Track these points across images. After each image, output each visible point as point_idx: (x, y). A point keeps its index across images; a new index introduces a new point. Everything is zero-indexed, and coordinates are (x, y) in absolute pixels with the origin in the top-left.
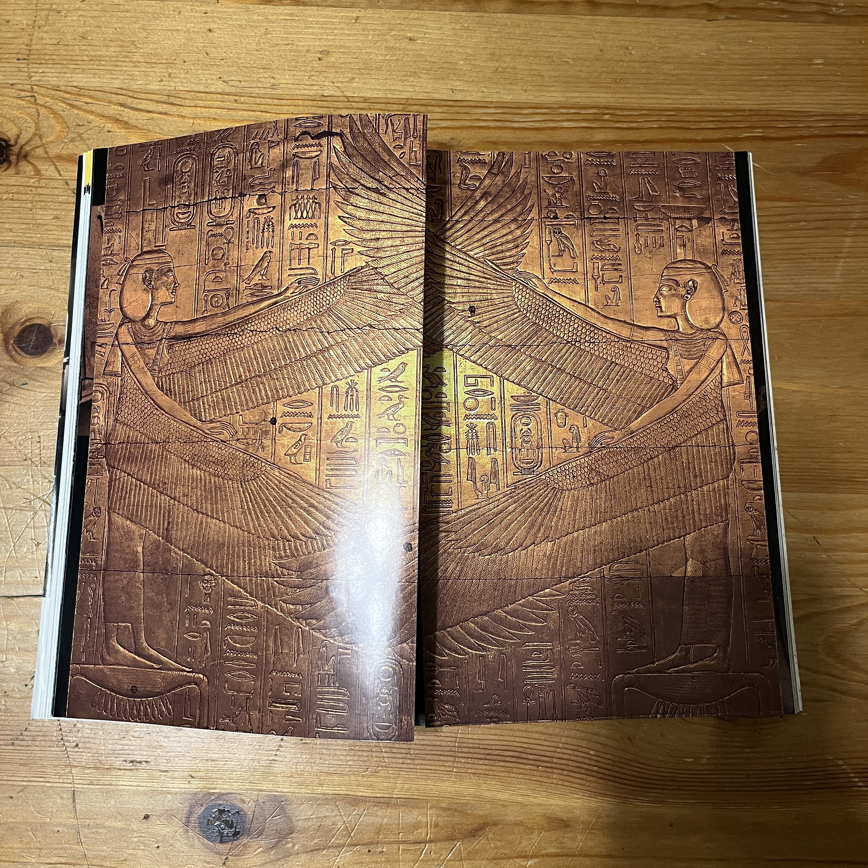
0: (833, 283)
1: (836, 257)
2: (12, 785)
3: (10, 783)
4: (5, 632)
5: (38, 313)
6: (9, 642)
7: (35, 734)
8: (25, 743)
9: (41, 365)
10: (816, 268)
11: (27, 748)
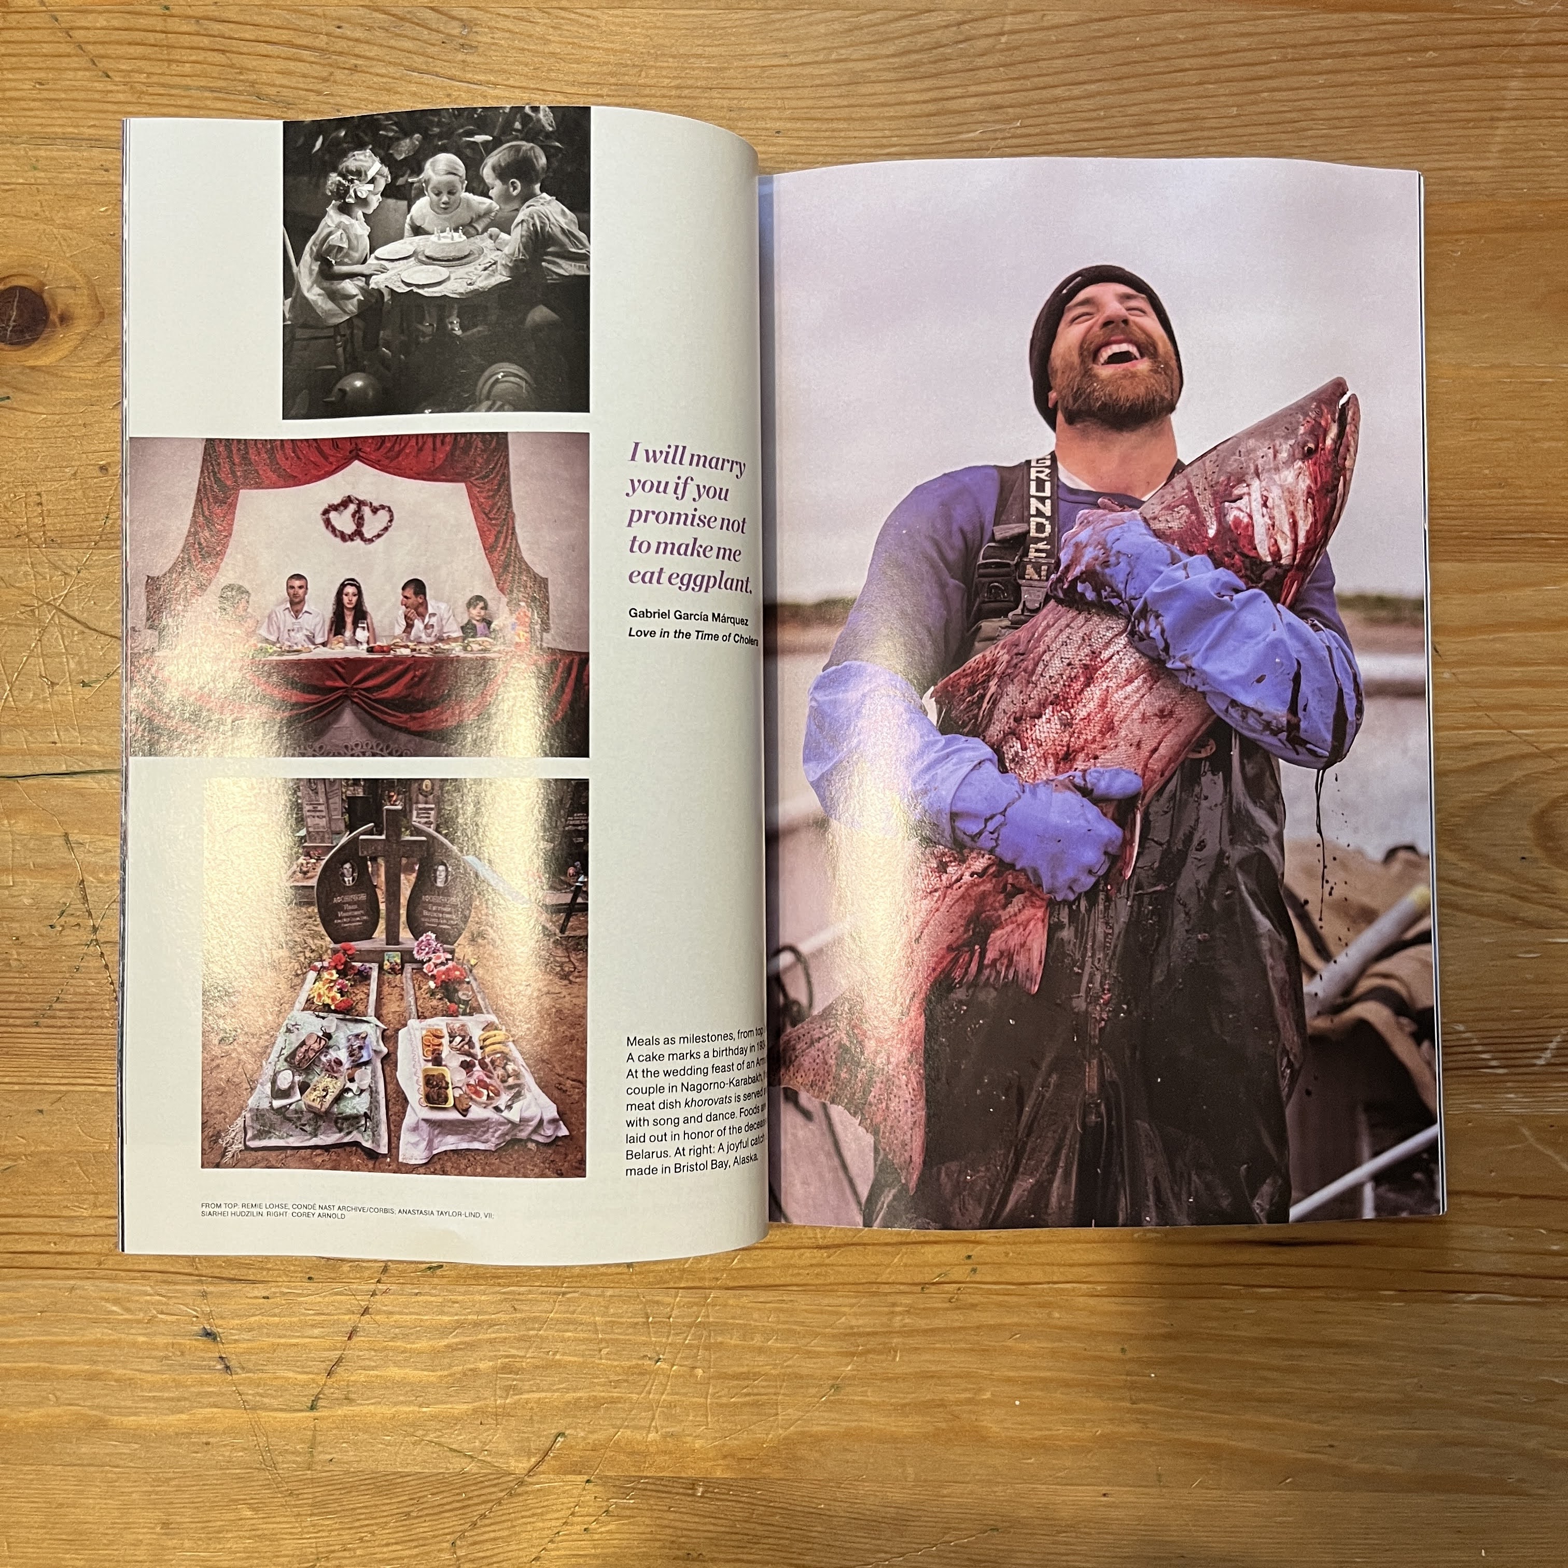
0: (1484, 168)
1: (1492, 119)
2: (40, 1091)
3: (36, 1088)
4: (9, 837)
5: (19, 266)
6: (17, 855)
7: (73, 1006)
8: (59, 1023)
9: (31, 363)
10: (1452, 140)
11: (63, 1030)
